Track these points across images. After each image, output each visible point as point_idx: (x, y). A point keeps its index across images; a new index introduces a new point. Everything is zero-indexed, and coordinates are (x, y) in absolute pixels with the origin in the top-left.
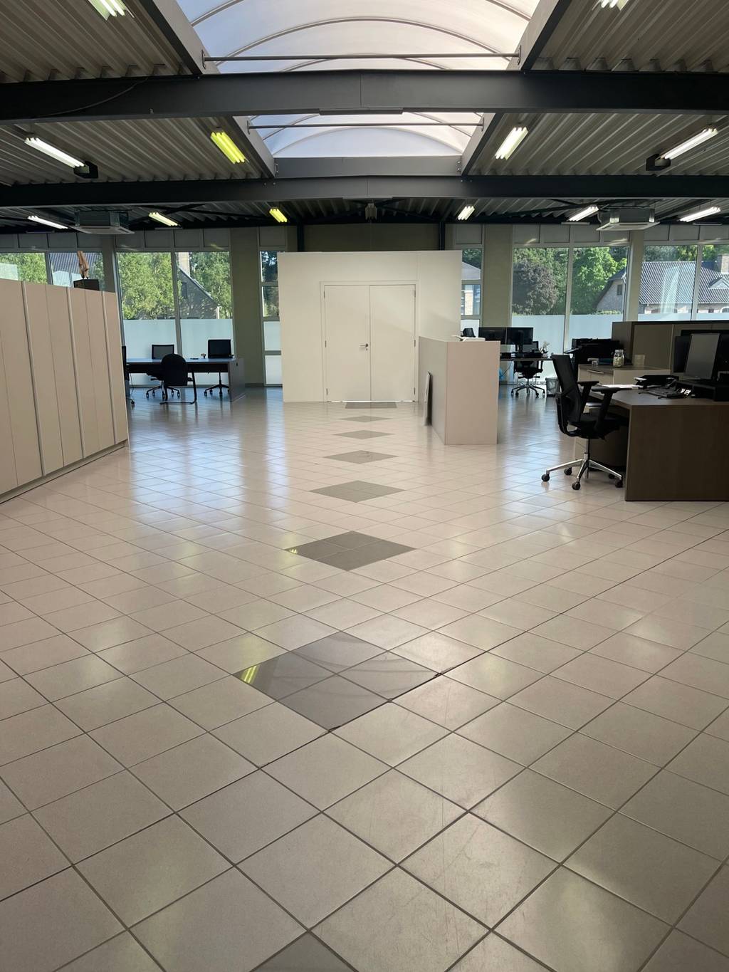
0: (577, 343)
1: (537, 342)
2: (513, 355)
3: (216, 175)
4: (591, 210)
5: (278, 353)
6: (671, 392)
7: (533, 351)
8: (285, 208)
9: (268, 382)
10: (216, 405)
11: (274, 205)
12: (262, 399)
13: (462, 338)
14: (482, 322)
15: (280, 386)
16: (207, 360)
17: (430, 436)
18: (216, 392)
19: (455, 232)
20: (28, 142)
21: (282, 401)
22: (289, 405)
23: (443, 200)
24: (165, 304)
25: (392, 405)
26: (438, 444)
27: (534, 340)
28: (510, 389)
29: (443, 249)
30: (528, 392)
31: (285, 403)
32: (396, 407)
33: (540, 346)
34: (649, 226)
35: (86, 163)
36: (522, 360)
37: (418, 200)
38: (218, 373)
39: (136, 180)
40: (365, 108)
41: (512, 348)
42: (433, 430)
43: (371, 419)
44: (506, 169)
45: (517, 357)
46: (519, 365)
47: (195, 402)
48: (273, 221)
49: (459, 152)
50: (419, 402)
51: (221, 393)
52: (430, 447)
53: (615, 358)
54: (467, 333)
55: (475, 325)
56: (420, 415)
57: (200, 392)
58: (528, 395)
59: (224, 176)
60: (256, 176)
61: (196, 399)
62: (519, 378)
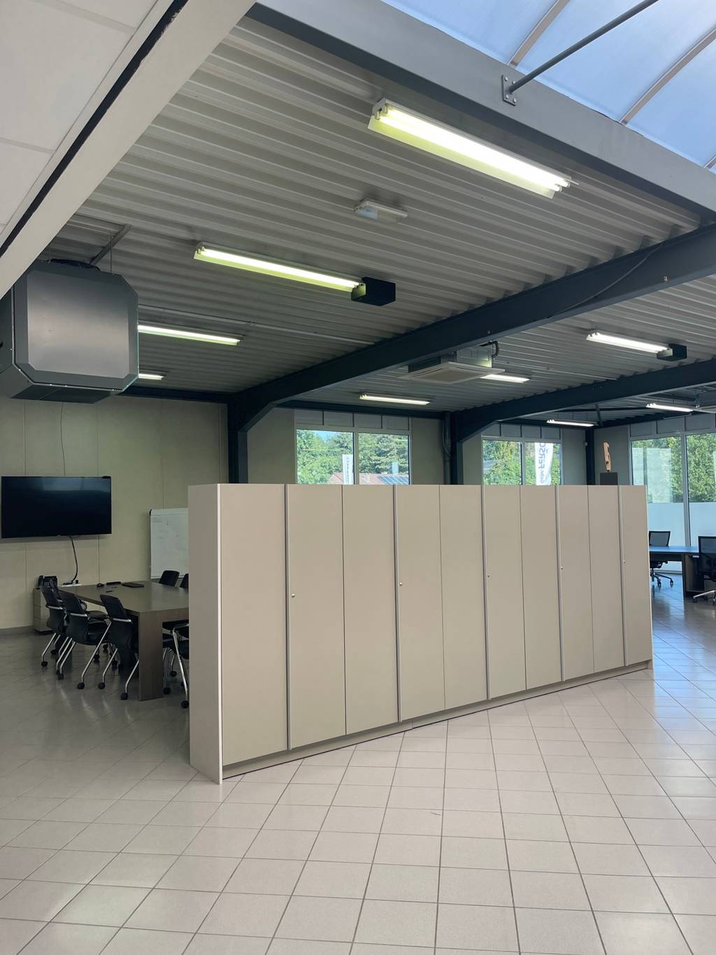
35: (671, 346)
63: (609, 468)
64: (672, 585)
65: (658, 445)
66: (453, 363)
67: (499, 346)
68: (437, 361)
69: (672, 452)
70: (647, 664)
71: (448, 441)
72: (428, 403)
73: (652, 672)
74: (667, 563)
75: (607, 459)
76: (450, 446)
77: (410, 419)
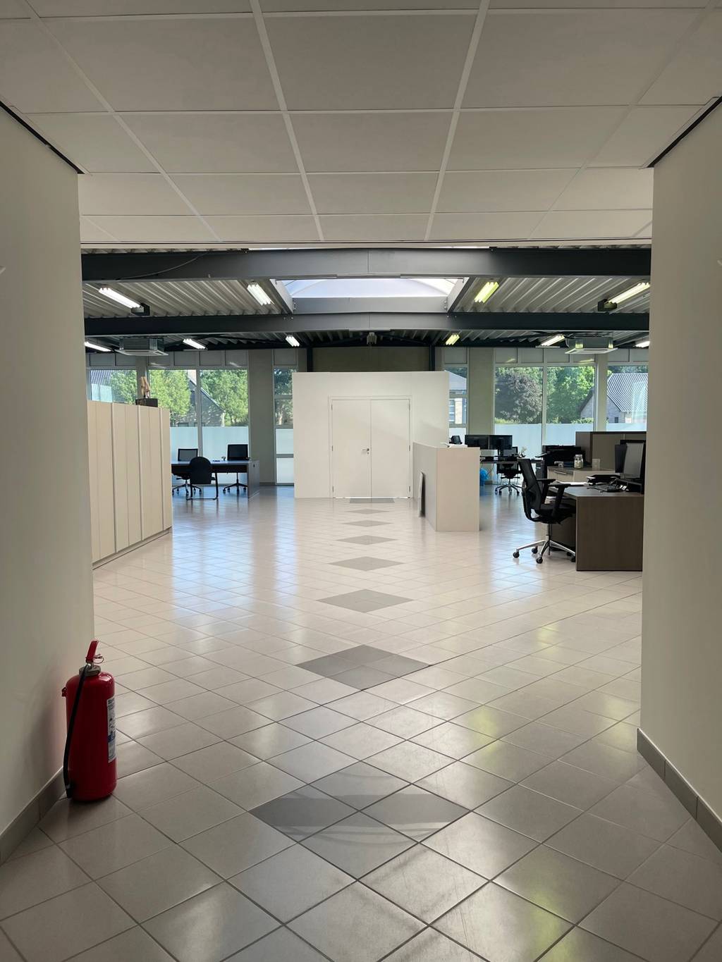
0: (547, 449)
1: (517, 448)
2: (496, 459)
3: (244, 311)
4: (559, 338)
5: (291, 456)
6: (613, 487)
7: (513, 455)
8: (298, 336)
9: (278, 481)
10: (233, 501)
11: (289, 334)
12: (274, 494)
13: (450, 445)
14: (469, 430)
15: (292, 485)
16: (226, 462)
17: (423, 524)
18: (233, 490)
19: (444, 355)
20: (101, 291)
21: (293, 497)
22: (300, 501)
23: (431, 332)
25: (390, 501)
26: (430, 530)
27: (513, 446)
28: (495, 487)
29: (433, 370)
30: (510, 490)
31: (296, 499)
32: (393, 502)
33: (519, 451)
34: (609, 351)
35: (142, 304)
36: (503, 462)
37: (411, 332)
38: (236, 474)
39: (177, 315)
40: (371, 273)
41: (495, 453)
42: (427, 522)
43: (372, 512)
44: (485, 308)
45: (499, 460)
46: (501, 467)
47: (217, 498)
48: (288, 346)
49: (445, 293)
50: (413, 498)
51: (238, 490)
52: (423, 533)
53: (576, 461)
54: (454, 440)
55: (462, 433)
56: (415, 508)
57: (221, 489)
58: (511, 493)
59: (250, 312)
60: (277, 312)
61: (217, 496)
62: (502, 478)
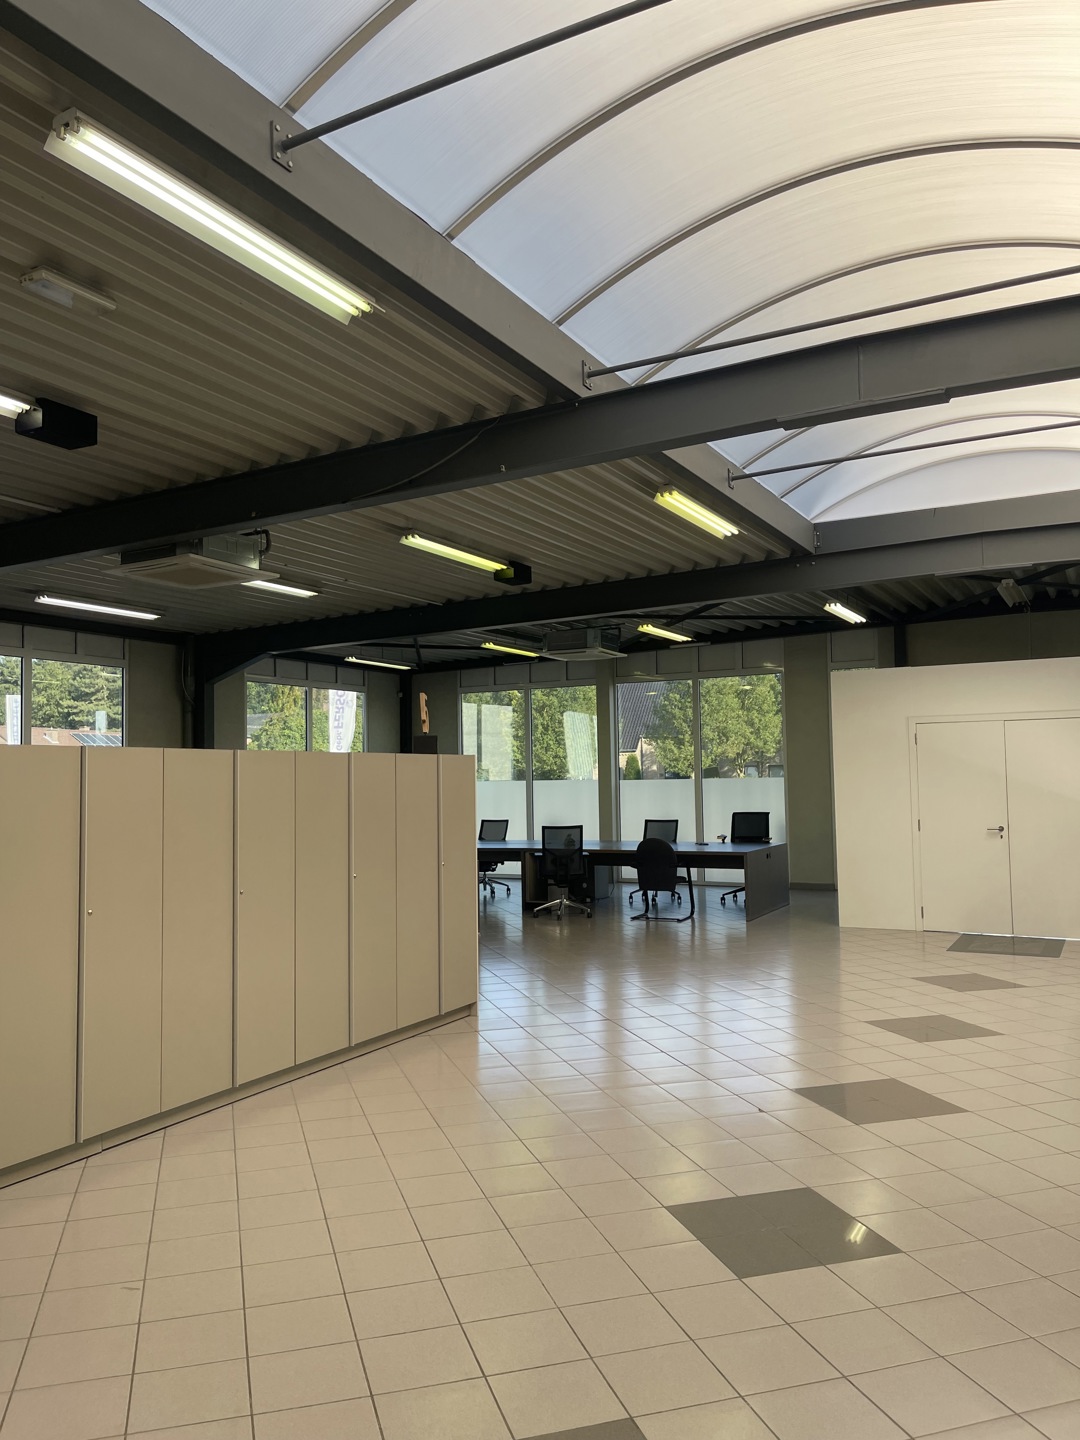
24: (757, 747)
63: (426, 729)
64: (508, 895)
65: (498, 701)
66: (196, 556)
67: (272, 539)
68: (170, 551)
69: (514, 711)
70: (470, 1009)
71: (190, 680)
72: (156, 617)
73: (477, 1020)
74: (503, 864)
75: (424, 716)
76: (193, 688)
77: (127, 641)
